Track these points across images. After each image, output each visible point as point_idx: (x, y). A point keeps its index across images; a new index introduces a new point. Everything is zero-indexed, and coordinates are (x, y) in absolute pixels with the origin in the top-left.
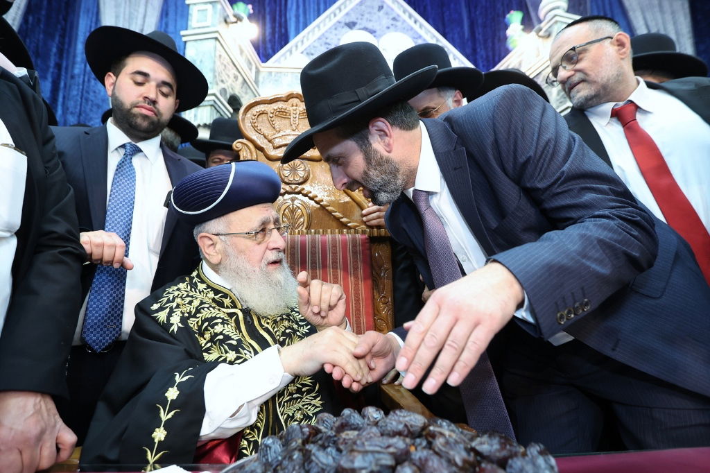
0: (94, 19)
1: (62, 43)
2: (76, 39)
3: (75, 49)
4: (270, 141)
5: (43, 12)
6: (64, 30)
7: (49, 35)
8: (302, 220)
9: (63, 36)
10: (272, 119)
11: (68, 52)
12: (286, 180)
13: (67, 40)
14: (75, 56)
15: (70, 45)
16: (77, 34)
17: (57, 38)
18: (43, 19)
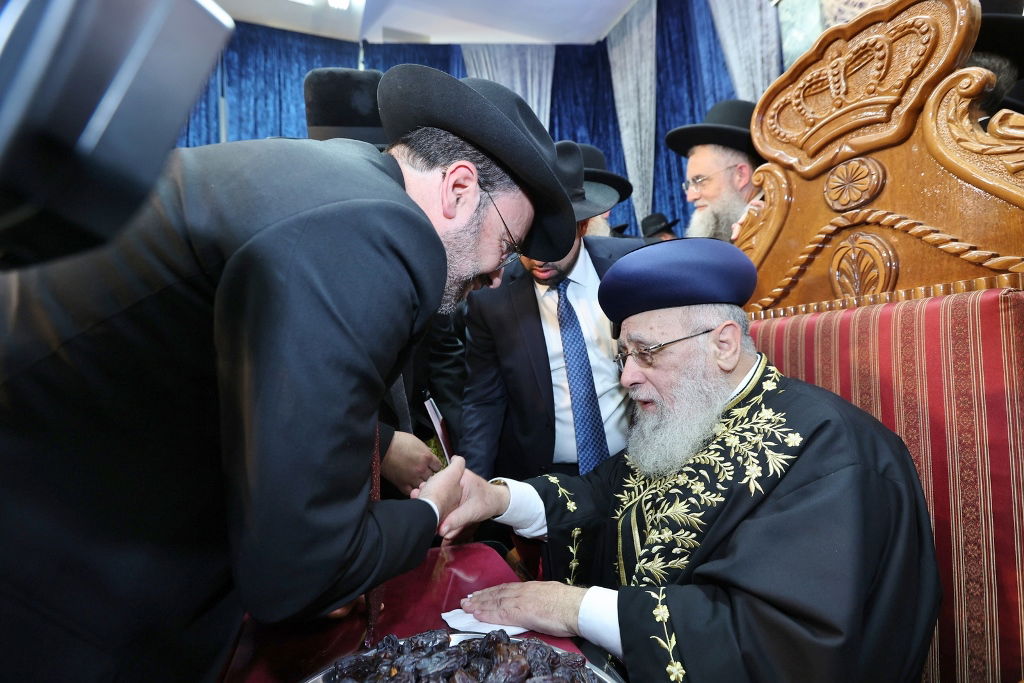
0: (711, 34)
1: (690, 84)
2: (700, 69)
3: (702, 83)
4: (801, 148)
5: (669, 62)
6: (688, 68)
7: (678, 83)
8: (874, 273)
9: (689, 77)
10: (800, 107)
11: (696, 88)
12: (838, 207)
13: (693, 77)
14: (704, 91)
15: (697, 82)
16: (700, 65)
17: (685, 82)
18: (670, 69)
